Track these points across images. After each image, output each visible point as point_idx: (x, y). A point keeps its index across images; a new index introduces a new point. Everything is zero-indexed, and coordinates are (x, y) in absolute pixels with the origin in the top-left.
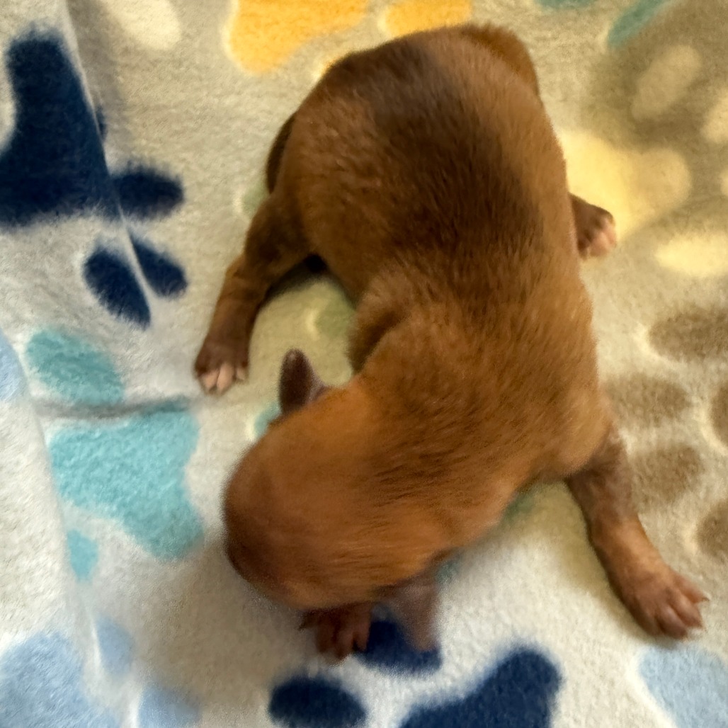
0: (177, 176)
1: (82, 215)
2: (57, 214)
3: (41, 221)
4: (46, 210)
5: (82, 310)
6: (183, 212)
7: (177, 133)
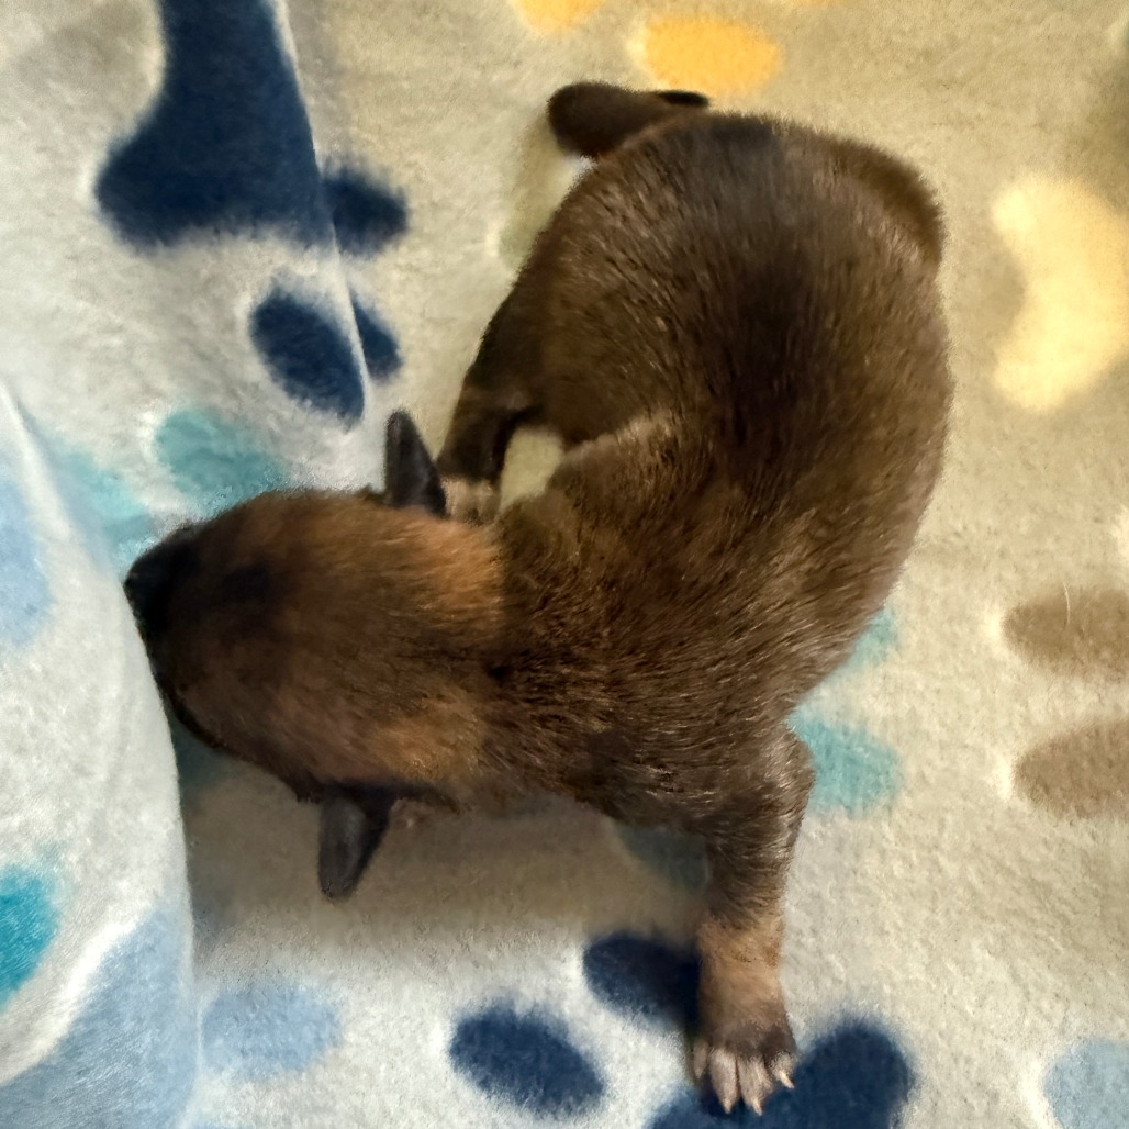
0: (400, 190)
1: (254, 237)
2: (217, 232)
3: (193, 240)
4: (200, 223)
5: (244, 387)
6: (403, 249)
7: (406, 120)
